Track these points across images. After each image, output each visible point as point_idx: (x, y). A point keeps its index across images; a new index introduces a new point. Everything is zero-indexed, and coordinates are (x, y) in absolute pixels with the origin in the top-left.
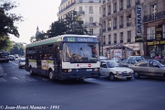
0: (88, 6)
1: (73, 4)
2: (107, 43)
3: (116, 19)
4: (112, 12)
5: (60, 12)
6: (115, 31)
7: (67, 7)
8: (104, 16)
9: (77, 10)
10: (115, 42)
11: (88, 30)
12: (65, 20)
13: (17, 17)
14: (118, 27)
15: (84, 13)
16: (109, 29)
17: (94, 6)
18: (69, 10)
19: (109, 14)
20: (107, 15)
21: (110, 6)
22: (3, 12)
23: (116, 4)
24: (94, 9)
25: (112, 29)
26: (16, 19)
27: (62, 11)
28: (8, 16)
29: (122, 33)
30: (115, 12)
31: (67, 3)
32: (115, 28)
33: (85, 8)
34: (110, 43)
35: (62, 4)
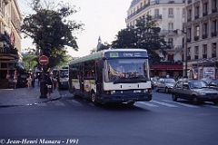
0: (167, 8)
1: (146, 6)
2: (193, 57)
3: (206, 24)
4: (201, 15)
5: (129, 18)
6: (205, 42)
7: (139, 11)
8: (189, 20)
9: (152, 14)
10: (205, 56)
11: (166, 40)
12: (136, 27)
13: (77, 24)
14: (209, 36)
15: (160, 17)
16: (196, 39)
17: (175, 8)
18: (141, 14)
19: (197, 17)
20: (193, 19)
21: (198, 8)
22: (60, 19)
23: (206, 4)
24: (175, 12)
25: (201, 38)
26: (76, 27)
27: (132, 16)
28: (65, 23)
29: (215, 44)
30: (205, 14)
31: (139, 4)
32: (205, 37)
33: (163, 11)
34: (196, 57)
35: (131, 6)
